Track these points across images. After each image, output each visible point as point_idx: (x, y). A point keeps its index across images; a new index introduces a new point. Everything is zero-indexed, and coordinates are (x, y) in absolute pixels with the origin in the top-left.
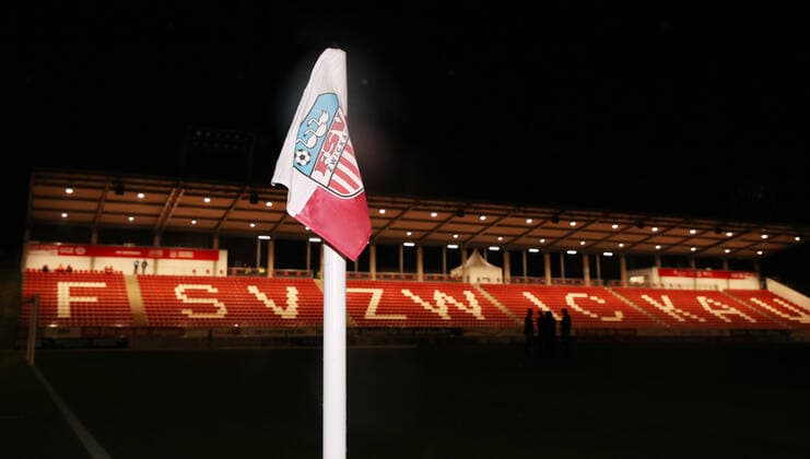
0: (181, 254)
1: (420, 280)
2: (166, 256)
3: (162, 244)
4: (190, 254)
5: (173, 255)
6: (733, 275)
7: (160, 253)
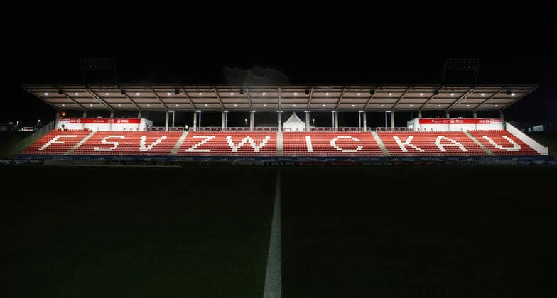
0: (123, 121)
1: (252, 131)
2: (116, 122)
3: (114, 117)
4: (127, 121)
5: (119, 121)
6: (480, 121)
7: (113, 121)
